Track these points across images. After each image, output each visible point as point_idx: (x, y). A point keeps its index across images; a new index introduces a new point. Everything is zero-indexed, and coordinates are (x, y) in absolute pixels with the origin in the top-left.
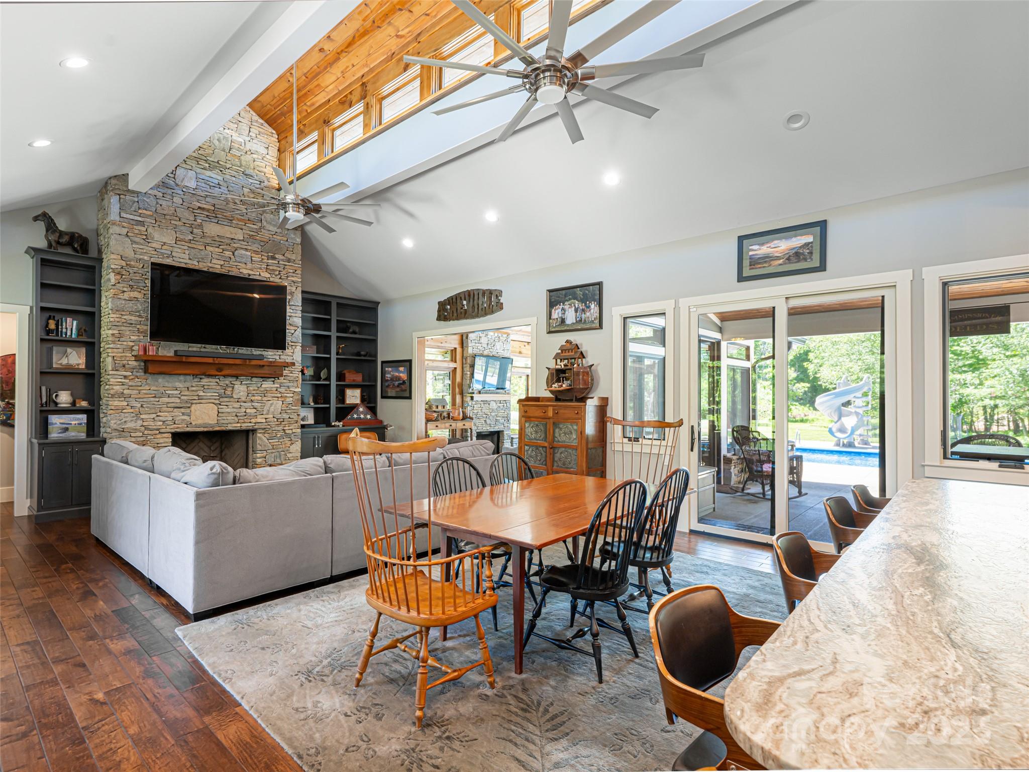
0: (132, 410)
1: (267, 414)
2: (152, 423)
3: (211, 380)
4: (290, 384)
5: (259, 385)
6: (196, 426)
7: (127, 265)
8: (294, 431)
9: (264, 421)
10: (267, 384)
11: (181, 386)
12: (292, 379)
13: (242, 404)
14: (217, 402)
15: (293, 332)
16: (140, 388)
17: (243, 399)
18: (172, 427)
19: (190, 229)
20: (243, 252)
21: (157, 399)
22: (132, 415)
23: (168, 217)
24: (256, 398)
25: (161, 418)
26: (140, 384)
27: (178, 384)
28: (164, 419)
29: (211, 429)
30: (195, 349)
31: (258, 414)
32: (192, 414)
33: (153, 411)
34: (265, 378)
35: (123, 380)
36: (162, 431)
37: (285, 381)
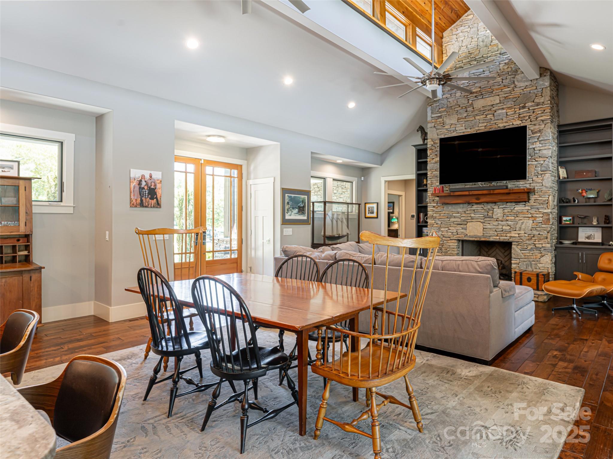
0: (437, 226)
1: (520, 230)
2: (446, 234)
3: (478, 206)
4: (540, 206)
5: (512, 208)
6: (470, 237)
7: (434, 143)
8: (544, 245)
9: (517, 235)
10: (519, 207)
11: (461, 211)
12: (541, 202)
13: (500, 222)
14: (482, 221)
15: (542, 162)
16: (440, 213)
17: (500, 219)
18: (456, 236)
19: (465, 110)
20: (500, 111)
21: (449, 219)
22: (437, 228)
23: (453, 107)
24: (510, 218)
25: (450, 231)
26: (440, 210)
27: (460, 210)
28: (452, 232)
29: (478, 239)
30: (468, 186)
31: (511, 230)
32: (468, 229)
33: (447, 226)
34: (517, 202)
35: (433, 209)
36: (451, 238)
37: (535, 204)
